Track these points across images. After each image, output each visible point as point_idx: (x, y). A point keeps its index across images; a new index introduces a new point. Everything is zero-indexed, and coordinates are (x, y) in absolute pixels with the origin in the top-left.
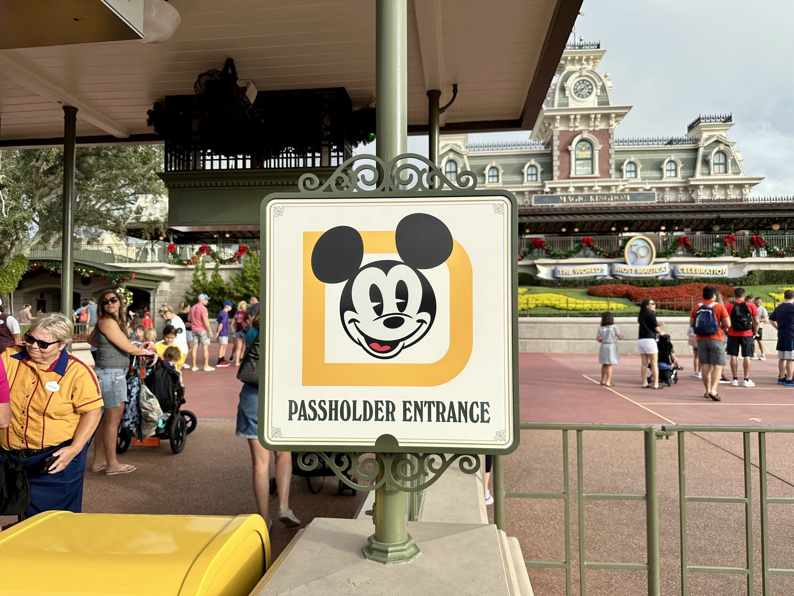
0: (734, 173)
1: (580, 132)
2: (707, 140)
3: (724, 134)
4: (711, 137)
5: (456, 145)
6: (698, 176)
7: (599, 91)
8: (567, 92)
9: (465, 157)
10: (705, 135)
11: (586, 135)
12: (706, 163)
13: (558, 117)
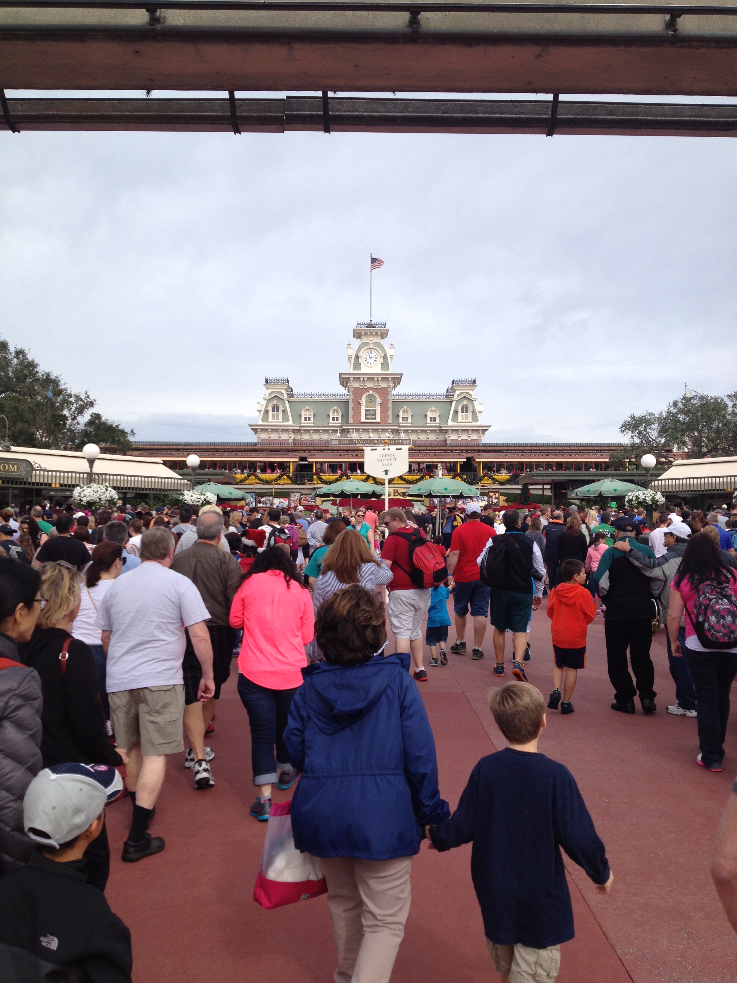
0: (473, 421)
1: (367, 390)
2: (458, 395)
3: (470, 392)
4: (461, 394)
5: (280, 393)
6: (450, 423)
7: (382, 360)
8: (360, 360)
9: (287, 402)
10: (458, 392)
11: (371, 392)
12: (456, 412)
13: (352, 379)
